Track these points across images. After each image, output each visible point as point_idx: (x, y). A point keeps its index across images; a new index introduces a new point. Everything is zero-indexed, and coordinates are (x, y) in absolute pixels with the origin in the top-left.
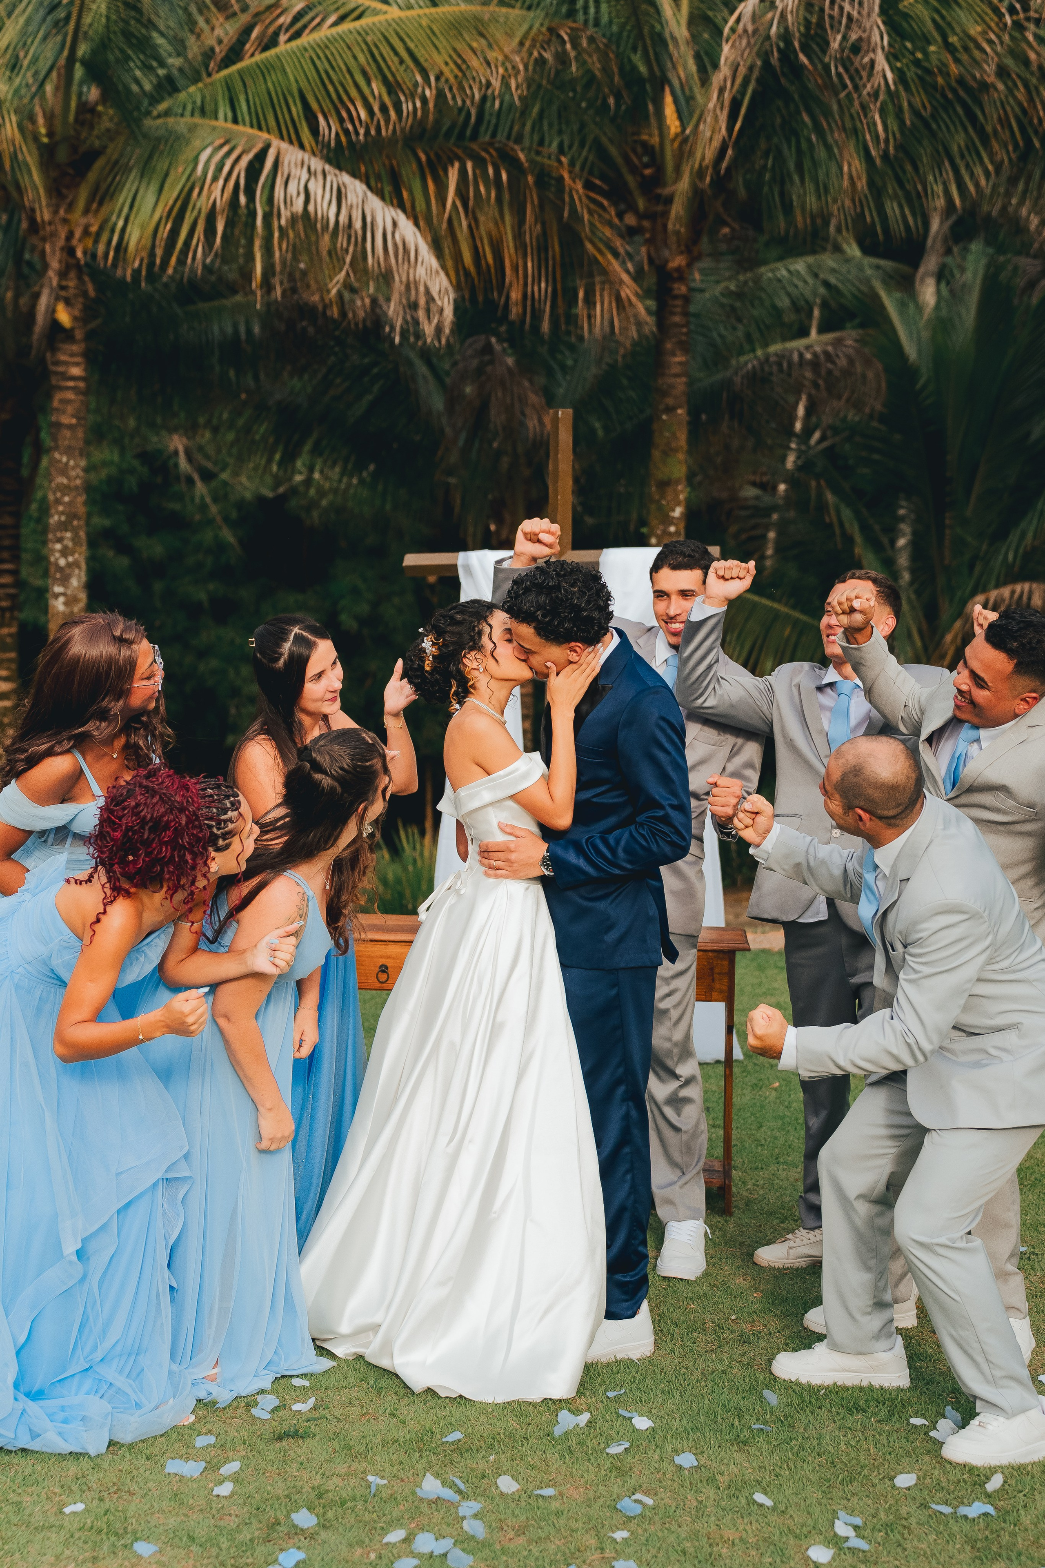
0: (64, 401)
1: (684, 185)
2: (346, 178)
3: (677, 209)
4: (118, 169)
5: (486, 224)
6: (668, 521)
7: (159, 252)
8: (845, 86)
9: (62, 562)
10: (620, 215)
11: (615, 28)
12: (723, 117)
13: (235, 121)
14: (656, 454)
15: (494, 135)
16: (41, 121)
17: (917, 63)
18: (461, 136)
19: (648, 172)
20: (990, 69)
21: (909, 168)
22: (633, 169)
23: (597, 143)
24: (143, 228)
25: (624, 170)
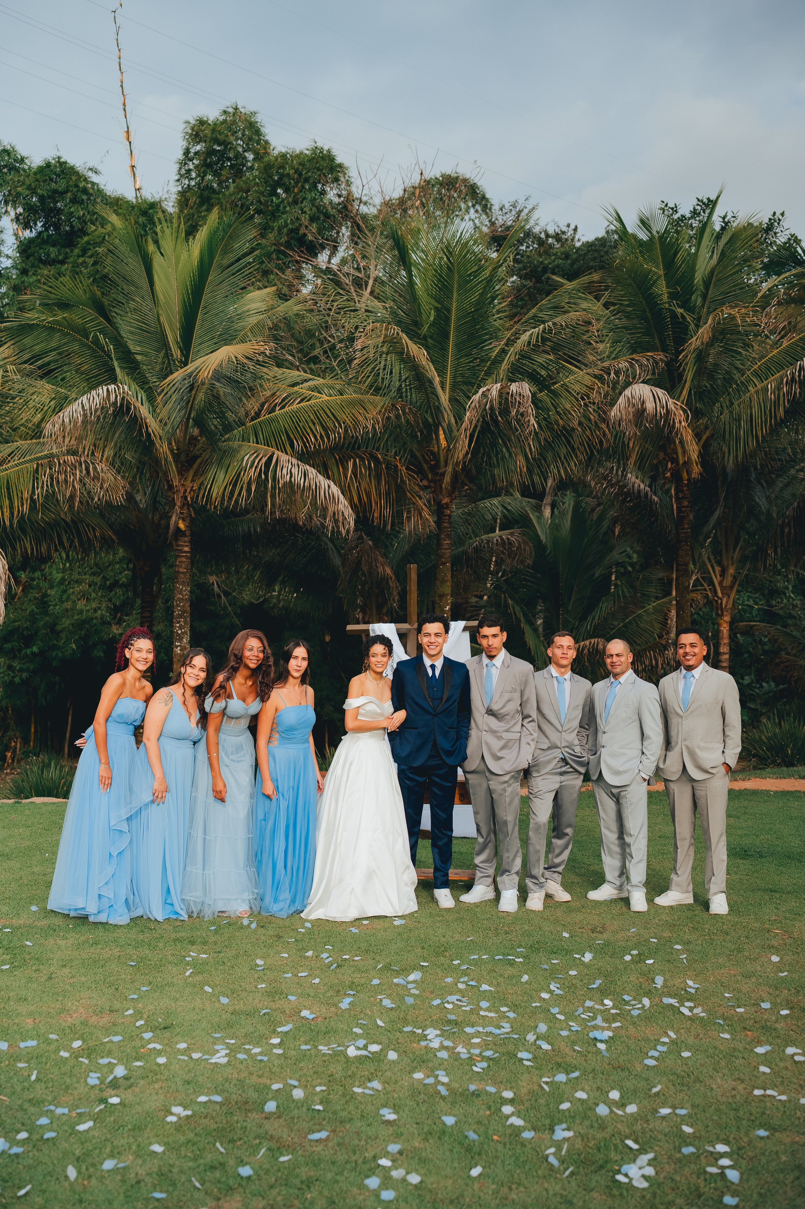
0: (180, 562)
1: (450, 469)
2: (308, 467)
3: (447, 479)
4: (207, 463)
5: (364, 485)
6: (444, 612)
7: (226, 498)
8: (517, 430)
9: (179, 632)
10: (421, 481)
11: (418, 404)
12: (467, 442)
13: (257, 443)
14: (438, 583)
15: (367, 448)
16: (174, 444)
17: (545, 419)
18: (353, 448)
19: (432, 463)
20: (576, 423)
21: (543, 462)
22: (427, 462)
23: (411, 451)
24: (219, 488)
25: (422, 462)
